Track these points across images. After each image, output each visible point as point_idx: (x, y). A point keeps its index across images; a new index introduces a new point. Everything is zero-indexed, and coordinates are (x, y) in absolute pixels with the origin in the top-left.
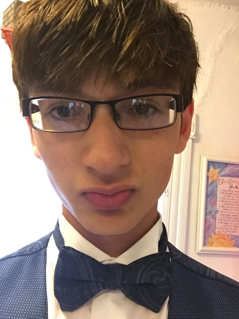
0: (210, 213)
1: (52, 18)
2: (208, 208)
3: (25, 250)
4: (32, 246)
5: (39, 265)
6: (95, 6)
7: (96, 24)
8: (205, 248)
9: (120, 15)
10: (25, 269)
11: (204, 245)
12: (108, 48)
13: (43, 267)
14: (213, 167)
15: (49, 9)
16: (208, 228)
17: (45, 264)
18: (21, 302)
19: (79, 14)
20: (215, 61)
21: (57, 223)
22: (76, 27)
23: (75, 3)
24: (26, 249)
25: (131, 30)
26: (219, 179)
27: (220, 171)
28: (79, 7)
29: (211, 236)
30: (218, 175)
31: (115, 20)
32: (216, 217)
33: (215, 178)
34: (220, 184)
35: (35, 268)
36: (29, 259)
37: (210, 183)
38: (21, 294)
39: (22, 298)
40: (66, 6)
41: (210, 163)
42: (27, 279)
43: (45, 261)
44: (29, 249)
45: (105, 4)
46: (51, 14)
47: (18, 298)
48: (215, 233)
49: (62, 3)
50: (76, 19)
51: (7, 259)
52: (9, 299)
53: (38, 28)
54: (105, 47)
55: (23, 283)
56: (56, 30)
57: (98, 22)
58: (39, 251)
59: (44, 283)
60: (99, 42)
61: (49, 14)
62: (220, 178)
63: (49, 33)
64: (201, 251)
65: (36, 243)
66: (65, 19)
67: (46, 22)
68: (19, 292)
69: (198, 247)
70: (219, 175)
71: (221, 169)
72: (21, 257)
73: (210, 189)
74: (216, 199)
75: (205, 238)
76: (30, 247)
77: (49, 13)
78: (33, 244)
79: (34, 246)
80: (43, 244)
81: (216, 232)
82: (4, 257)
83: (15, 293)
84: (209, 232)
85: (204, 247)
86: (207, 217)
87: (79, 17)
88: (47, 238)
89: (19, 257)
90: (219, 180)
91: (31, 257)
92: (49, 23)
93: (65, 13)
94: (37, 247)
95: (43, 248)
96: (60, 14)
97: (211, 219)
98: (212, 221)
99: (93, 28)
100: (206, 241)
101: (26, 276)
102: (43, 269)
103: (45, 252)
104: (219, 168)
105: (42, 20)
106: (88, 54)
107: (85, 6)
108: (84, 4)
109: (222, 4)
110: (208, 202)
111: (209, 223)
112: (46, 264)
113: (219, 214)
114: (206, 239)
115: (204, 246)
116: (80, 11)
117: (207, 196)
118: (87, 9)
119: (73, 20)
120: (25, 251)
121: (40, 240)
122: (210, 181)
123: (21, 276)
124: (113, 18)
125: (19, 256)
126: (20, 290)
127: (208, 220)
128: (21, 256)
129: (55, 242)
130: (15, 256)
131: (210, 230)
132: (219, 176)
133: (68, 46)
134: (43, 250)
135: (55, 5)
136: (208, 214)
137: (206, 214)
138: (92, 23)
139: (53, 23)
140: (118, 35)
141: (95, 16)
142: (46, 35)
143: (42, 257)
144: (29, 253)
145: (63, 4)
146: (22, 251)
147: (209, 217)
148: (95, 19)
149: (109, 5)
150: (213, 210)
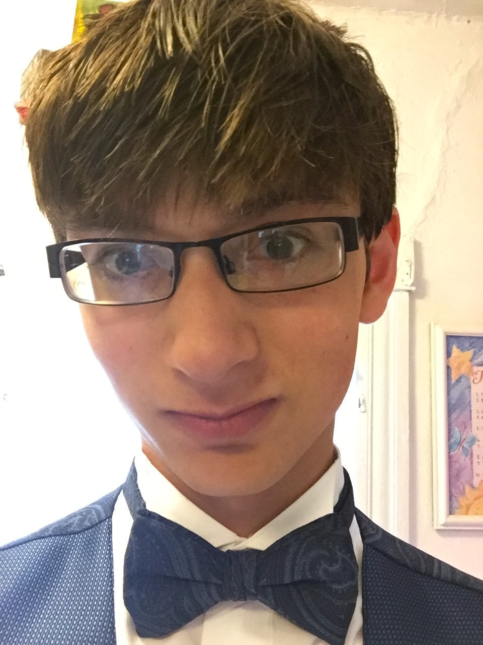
0: (459, 444)
1: (89, 88)
2: (453, 434)
3: (69, 522)
4: (83, 515)
5: (97, 553)
6: (168, 57)
7: (169, 91)
8: (452, 519)
9: (215, 73)
10: (72, 561)
11: (451, 512)
12: (196, 137)
13: (107, 556)
14: (458, 348)
15: (84, 69)
16: (458, 476)
17: (109, 550)
18: (63, 627)
19: (138, 74)
20: (448, 130)
21: (132, 466)
22: (133, 102)
23: (131, 54)
24: (72, 520)
25: (238, 100)
26: (474, 372)
27: (475, 354)
28: (137, 61)
29: (464, 491)
30: (469, 363)
31: (206, 82)
32: (472, 450)
33: (463, 370)
34: (476, 381)
35: (90, 560)
36: (78, 542)
37: (453, 381)
38: (63, 612)
39: (65, 619)
40: (115, 60)
41: (451, 340)
42: (75, 581)
43: (109, 544)
44: (76, 521)
45: (186, 51)
46: (87, 80)
47: (58, 619)
48: (472, 486)
49: (107, 56)
50: (131, 86)
51: (34, 541)
52: (40, 623)
53: (65, 107)
54: (188, 136)
55: (67, 589)
56: (96, 111)
57: (174, 89)
58: (97, 524)
59: (108, 588)
60: (177, 127)
61: (83, 79)
62: (476, 369)
63: (85, 117)
64: (443, 525)
65: (91, 508)
66: (112, 87)
67: (79, 95)
68: (60, 608)
69: (438, 518)
70: (473, 363)
71: (476, 350)
72: (62, 538)
73: (455, 393)
74: (469, 413)
75: (450, 497)
76: (78, 517)
77: (83, 77)
78: (84, 510)
79: (86, 516)
80: (105, 512)
81: (474, 483)
82: (28, 537)
83: (52, 610)
84: (458, 483)
85: (450, 516)
86: (452, 453)
87: (138, 80)
88: (112, 498)
89: (57, 538)
90: (472, 373)
91: (81, 536)
92: (84, 98)
93: (112, 76)
94: (92, 518)
95: (106, 519)
96: (104, 77)
97: (463, 458)
98: (465, 460)
99: (164, 102)
100: (455, 504)
101: (72, 576)
102: (106, 561)
103: (110, 526)
104: (473, 348)
105: (72, 90)
106: (158, 152)
107: (148, 59)
108: (146, 55)
109: (452, 15)
110: (452, 420)
111: (457, 465)
112: (112, 550)
113: (478, 445)
114: (454, 498)
115: (450, 514)
116: (140, 70)
117: (451, 409)
118: (152, 64)
119: (127, 89)
120: (69, 526)
121: (98, 503)
122: (454, 377)
123: (62, 576)
124: (203, 80)
125: (59, 535)
126: (62, 603)
127: (455, 459)
128: (62, 535)
129: (128, 506)
130: (50, 536)
131: (463, 480)
132: (472, 366)
133: (120, 138)
134: (104, 524)
135: (95, 60)
136: (455, 447)
137: (450, 448)
138: (162, 91)
139: (92, 96)
140: (213, 111)
141: (169, 77)
142: (80, 121)
143: (102, 537)
144: (78, 529)
145: (109, 57)
146: (63, 526)
147: (457, 452)
148: (168, 83)
149: (194, 52)
150: (464, 437)
